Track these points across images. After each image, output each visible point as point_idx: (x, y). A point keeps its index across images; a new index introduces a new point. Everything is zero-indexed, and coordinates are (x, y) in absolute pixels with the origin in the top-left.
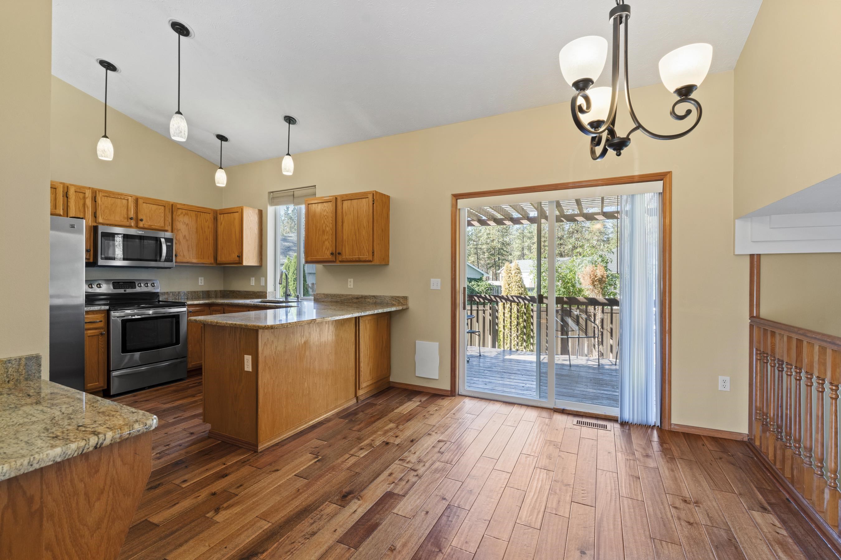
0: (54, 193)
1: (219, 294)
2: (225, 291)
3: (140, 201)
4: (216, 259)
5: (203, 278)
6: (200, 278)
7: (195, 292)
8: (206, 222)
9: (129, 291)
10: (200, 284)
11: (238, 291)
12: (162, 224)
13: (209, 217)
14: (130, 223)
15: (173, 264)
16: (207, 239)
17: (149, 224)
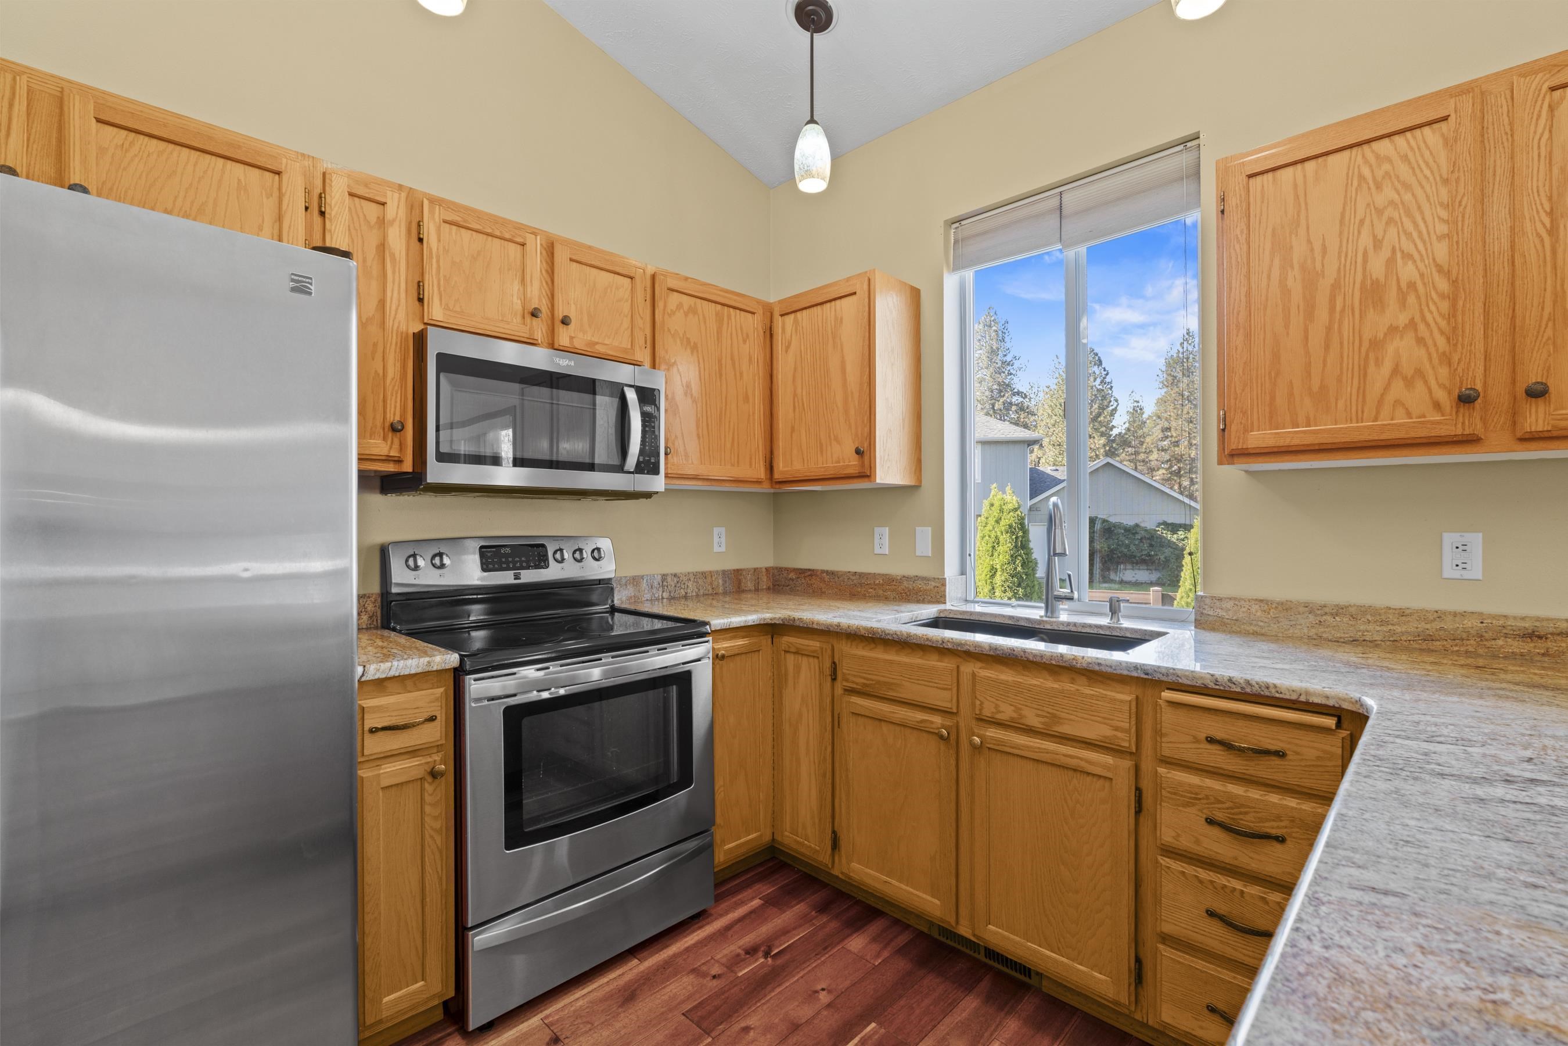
0: (276, 193)
1: (765, 579)
2: (780, 570)
3: (561, 256)
4: (770, 468)
5: (723, 530)
6: (716, 530)
7: (704, 575)
8: (745, 342)
9: (529, 576)
10: (716, 549)
11: (827, 572)
12: (626, 344)
13: (753, 324)
14: (531, 329)
15: (658, 483)
16: (746, 399)
17: (589, 337)
